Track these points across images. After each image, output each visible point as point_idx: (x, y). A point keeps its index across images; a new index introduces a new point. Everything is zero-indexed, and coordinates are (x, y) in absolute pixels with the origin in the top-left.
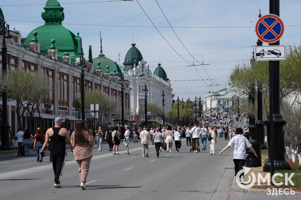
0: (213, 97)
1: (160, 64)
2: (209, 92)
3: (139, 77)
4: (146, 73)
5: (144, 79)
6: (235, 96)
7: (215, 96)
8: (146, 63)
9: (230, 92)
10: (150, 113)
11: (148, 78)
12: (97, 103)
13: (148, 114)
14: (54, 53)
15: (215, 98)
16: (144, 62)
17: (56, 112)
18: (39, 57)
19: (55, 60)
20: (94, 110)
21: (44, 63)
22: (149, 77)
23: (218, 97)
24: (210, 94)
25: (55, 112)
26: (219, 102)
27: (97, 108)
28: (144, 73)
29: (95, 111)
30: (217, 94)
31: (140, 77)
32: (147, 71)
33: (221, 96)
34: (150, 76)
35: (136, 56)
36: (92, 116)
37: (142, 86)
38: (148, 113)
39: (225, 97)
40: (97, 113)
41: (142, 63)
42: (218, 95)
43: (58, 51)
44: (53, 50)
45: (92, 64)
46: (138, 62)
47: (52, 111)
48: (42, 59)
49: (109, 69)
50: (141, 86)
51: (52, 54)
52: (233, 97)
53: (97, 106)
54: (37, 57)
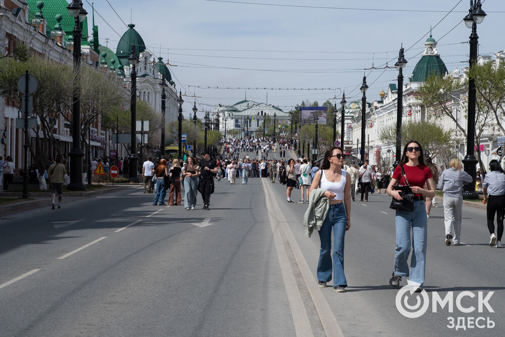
0: (226, 112)
1: (162, 59)
2: (219, 105)
3: (140, 78)
4: (151, 72)
5: (147, 81)
6: (262, 112)
7: (229, 112)
8: (151, 55)
9: (255, 106)
10: (185, 136)
11: (154, 80)
12: (146, 120)
13: (182, 139)
14: (61, 37)
15: (230, 114)
16: (148, 55)
17: (61, 131)
18: (46, 43)
19: (62, 47)
20: (141, 130)
21: (51, 53)
22: (154, 78)
23: (235, 113)
24: (222, 108)
25: (59, 130)
26: (237, 121)
27: (146, 128)
28: (148, 71)
29: (142, 133)
30: (233, 109)
31: (143, 78)
32: (152, 70)
33: (239, 111)
34: (156, 77)
35: (137, 45)
36: (139, 140)
37: (144, 93)
38: (183, 136)
39: (246, 113)
40: (146, 135)
41: (145, 56)
42: (235, 111)
43: (65, 34)
44: (60, 33)
45: (99, 56)
46: (139, 54)
47: (56, 129)
48: (50, 46)
49: (115, 64)
50: (147, 93)
51: (58, 39)
52: (259, 113)
53: (146, 123)
54: (43, 43)
